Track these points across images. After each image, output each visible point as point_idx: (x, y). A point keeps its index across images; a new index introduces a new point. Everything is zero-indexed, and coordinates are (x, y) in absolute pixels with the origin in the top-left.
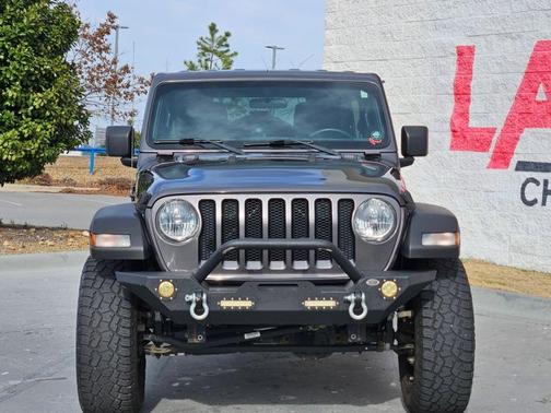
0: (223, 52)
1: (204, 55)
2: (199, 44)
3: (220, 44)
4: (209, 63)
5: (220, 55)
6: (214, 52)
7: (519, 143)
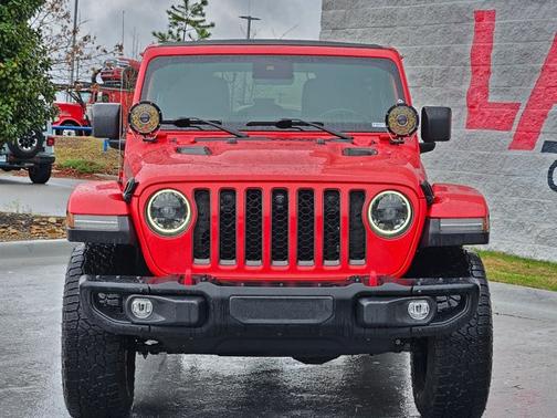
0: (197, 22)
1: (176, 24)
2: (169, 13)
3: (194, 12)
4: (182, 33)
5: (195, 24)
6: (188, 21)
7: (546, 120)
